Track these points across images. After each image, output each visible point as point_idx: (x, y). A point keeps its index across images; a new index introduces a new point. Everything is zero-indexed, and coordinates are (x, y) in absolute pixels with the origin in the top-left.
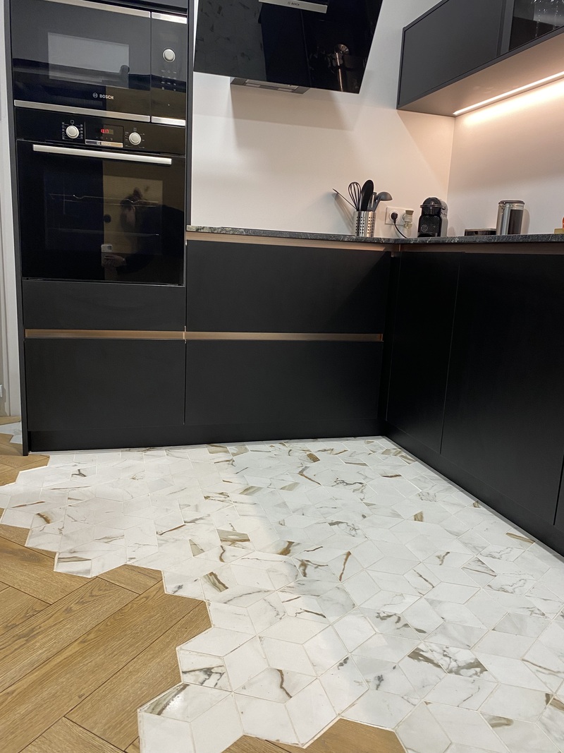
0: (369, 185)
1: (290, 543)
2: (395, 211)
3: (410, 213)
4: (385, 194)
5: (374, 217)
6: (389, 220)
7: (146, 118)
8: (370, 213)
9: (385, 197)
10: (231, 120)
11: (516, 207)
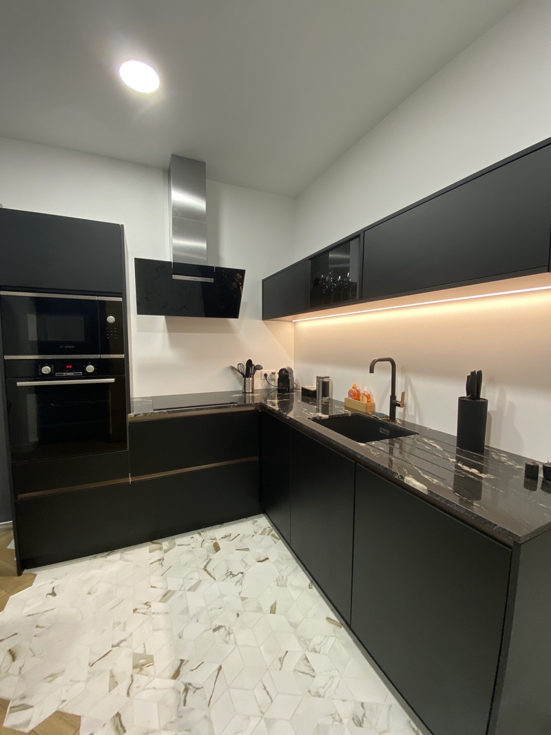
0: (249, 362)
1: (182, 661)
2: (266, 372)
3: (274, 373)
4: (259, 366)
5: (253, 380)
6: (263, 377)
7: (98, 356)
8: (251, 379)
9: (259, 367)
10: (166, 334)
11: (326, 380)
